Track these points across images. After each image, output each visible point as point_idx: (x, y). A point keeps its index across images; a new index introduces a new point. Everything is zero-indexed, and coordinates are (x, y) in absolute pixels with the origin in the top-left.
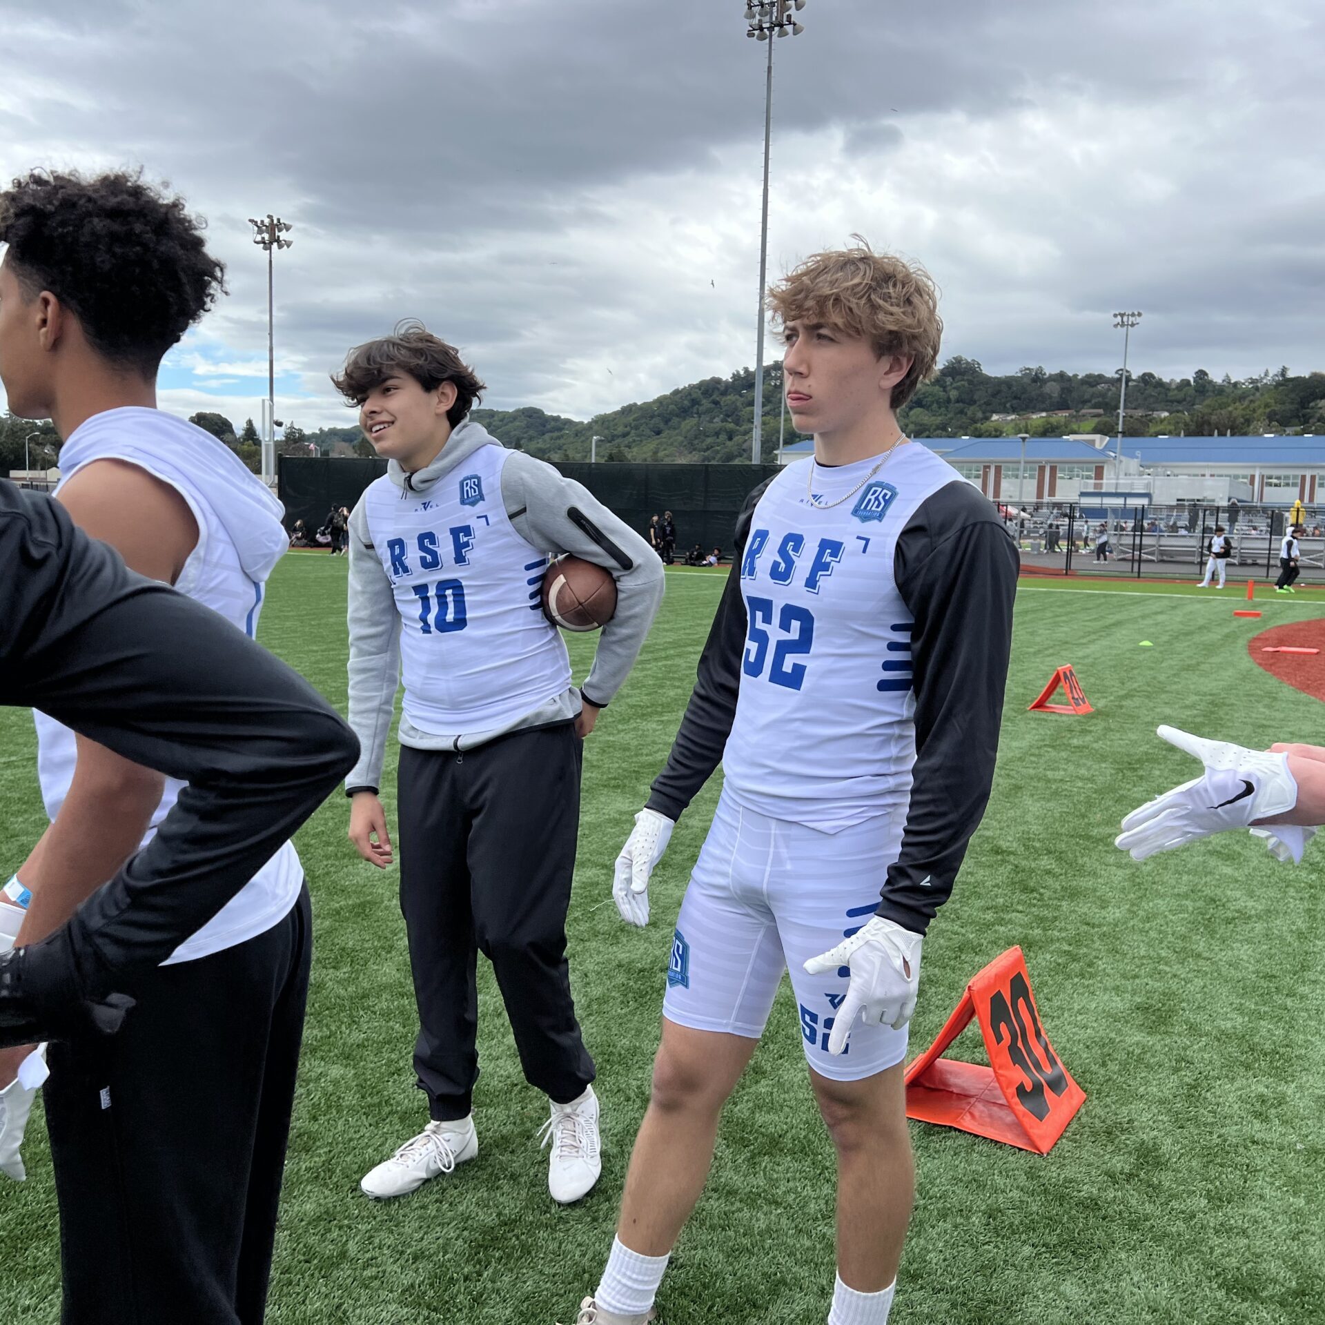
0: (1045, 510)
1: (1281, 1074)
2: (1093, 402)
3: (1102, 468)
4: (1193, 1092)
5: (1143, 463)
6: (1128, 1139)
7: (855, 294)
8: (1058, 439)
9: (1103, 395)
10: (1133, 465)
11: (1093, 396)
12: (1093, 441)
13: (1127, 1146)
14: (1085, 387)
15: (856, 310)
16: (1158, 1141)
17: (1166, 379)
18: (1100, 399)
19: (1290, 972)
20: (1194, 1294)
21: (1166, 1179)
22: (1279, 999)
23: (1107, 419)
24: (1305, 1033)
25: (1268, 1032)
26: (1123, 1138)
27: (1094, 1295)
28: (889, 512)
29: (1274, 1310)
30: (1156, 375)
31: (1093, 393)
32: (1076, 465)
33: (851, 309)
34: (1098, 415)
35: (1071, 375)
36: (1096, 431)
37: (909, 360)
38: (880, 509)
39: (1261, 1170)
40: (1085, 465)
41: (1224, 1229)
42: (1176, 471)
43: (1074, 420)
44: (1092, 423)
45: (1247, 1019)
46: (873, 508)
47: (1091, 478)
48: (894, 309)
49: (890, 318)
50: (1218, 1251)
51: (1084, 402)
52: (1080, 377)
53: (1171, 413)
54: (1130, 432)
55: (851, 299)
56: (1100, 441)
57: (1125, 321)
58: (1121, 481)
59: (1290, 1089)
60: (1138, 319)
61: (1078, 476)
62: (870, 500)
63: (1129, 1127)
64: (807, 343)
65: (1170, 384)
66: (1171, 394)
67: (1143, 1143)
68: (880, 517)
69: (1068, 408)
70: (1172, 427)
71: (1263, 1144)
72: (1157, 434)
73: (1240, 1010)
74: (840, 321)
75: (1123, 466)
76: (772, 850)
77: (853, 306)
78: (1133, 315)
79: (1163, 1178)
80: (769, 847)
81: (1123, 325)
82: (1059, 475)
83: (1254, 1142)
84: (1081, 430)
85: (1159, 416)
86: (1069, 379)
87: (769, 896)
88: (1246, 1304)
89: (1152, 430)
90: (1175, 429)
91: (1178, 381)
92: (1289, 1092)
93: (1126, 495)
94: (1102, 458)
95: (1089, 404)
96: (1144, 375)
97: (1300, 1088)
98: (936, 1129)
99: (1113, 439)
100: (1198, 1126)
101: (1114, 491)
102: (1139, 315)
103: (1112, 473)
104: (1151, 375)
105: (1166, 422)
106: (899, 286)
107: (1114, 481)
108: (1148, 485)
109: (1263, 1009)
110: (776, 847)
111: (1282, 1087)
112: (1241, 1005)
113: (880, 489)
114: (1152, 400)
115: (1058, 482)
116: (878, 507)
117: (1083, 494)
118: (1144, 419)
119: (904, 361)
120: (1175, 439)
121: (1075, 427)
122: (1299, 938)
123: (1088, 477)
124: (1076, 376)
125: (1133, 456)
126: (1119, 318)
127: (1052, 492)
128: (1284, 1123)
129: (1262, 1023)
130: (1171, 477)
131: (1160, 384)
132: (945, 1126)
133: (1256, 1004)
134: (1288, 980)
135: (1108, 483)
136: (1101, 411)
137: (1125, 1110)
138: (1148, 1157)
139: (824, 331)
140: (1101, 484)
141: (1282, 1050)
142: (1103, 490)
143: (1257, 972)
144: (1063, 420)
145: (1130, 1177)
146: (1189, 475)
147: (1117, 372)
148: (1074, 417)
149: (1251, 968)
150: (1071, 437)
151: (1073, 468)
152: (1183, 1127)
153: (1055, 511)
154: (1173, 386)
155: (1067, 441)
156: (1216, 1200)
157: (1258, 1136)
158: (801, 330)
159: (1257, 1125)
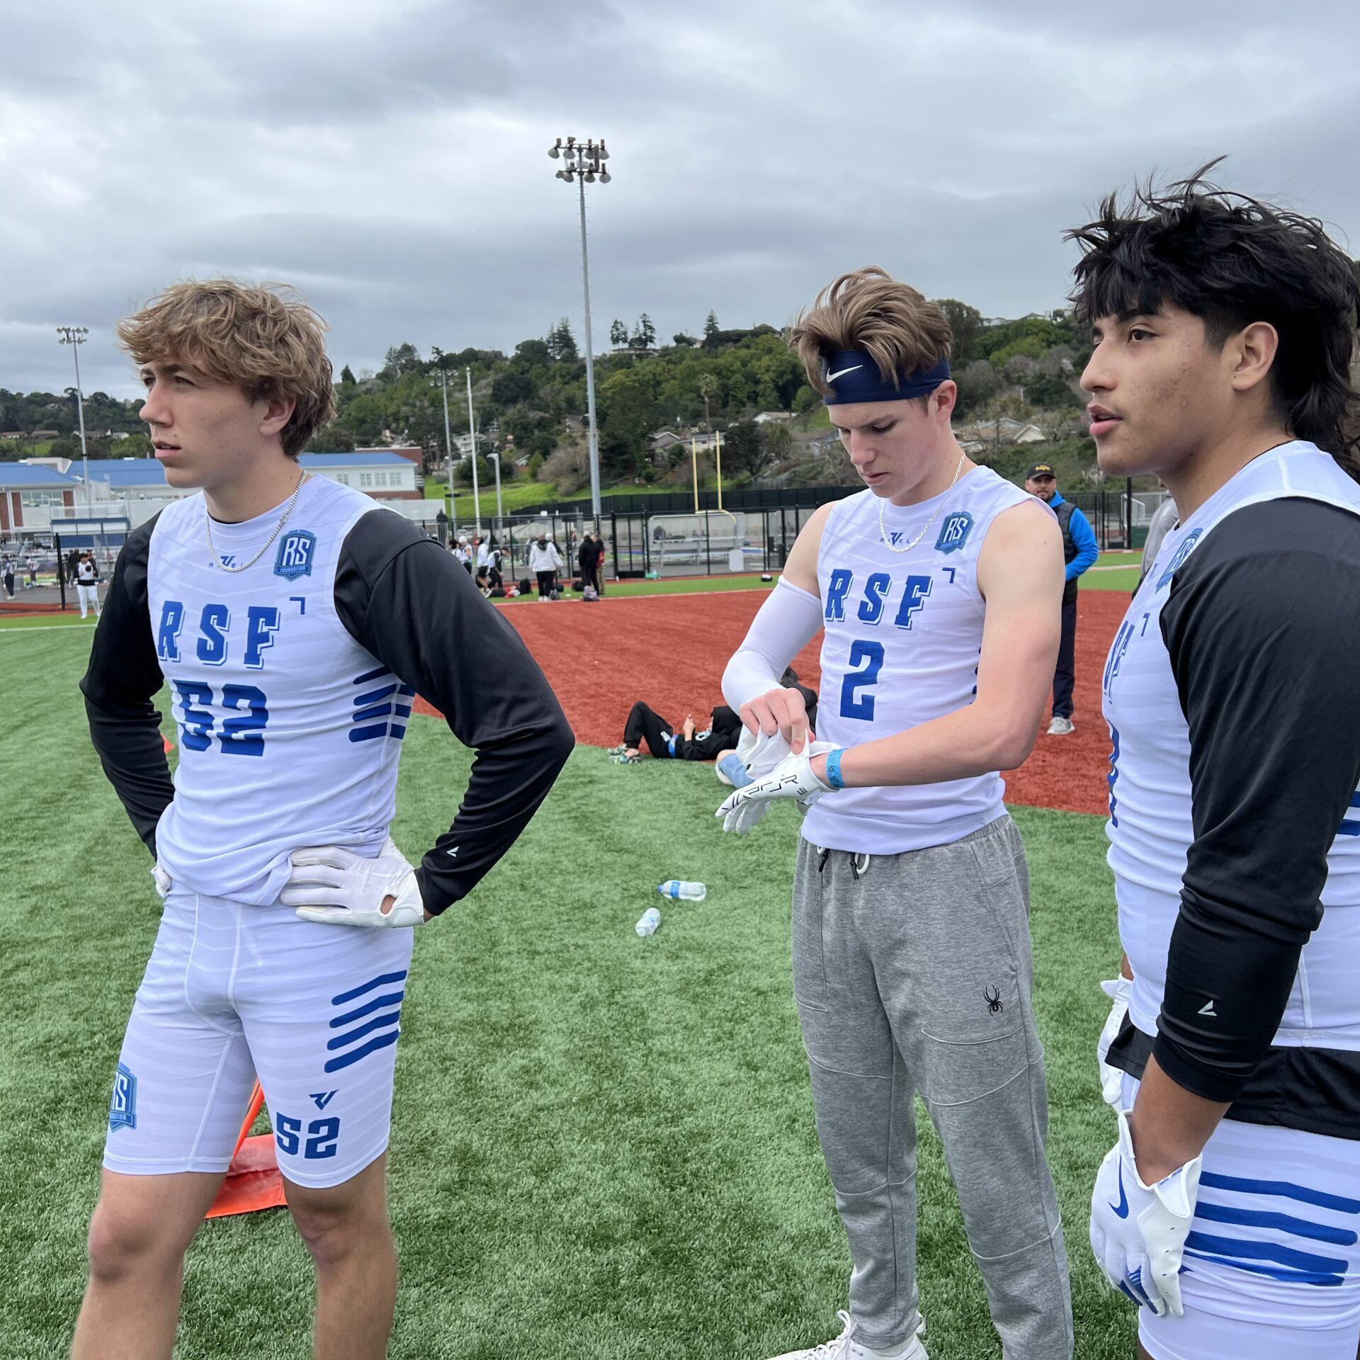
0: (13, 542)
1: (527, 1043)
2: (45, 422)
3: (71, 493)
4: (470, 1085)
5: (114, 487)
6: (440, 1150)
7: (217, 333)
8: (15, 464)
9: (54, 415)
10: (103, 488)
11: (43, 415)
12: (55, 466)
13: (444, 1156)
14: (32, 407)
15: (219, 353)
16: (468, 1141)
17: (120, 400)
18: (52, 420)
19: (485, 950)
20: (568, 1262)
21: (491, 1172)
22: (491, 978)
23: (63, 441)
24: (526, 1001)
25: (498, 1010)
26: (436, 1151)
27: (494, 1304)
28: (314, 563)
29: (633, 1246)
30: (109, 395)
31: (43, 414)
32: (42, 491)
33: (213, 351)
34: (53, 437)
35: (14, 393)
36: (53, 453)
37: (290, 404)
38: (304, 562)
39: (558, 1132)
40: (52, 491)
41: (560, 1196)
42: (150, 494)
43: (26, 442)
44: (48, 446)
45: (475, 1004)
46: (297, 563)
47: (61, 504)
48: (265, 352)
49: (261, 362)
50: (566, 1217)
51: (35, 423)
52: (25, 396)
53: (131, 435)
54: (93, 455)
55: (212, 339)
56: (63, 465)
57: (69, 337)
58: (95, 507)
59: (540, 1053)
60: (85, 336)
61: (46, 503)
62: (289, 554)
63: (434, 1138)
64: (165, 387)
65: (124, 404)
66: (127, 414)
67: (456, 1149)
68: (307, 570)
69: (16, 429)
70: (135, 449)
71: (548, 1109)
72: (120, 457)
73: (467, 998)
74: (200, 363)
75: (93, 490)
76: (237, 947)
77: (215, 347)
78: (78, 331)
79: (489, 1173)
80: (234, 944)
81: (69, 340)
82: (23, 502)
83: (540, 1110)
84: (37, 453)
85: (119, 438)
86: (13, 398)
87: (236, 1001)
88: (611, 1251)
89: (114, 451)
90: (139, 451)
91: (133, 401)
92: (542, 1055)
93: (102, 521)
94: (70, 483)
95: (41, 426)
96: (96, 394)
97: (547, 1049)
98: (262, 1215)
99: (77, 463)
100: (490, 1115)
101: (87, 517)
102: (86, 331)
103: (83, 498)
104: (103, 395)
105: (127, 444)
106: (270, 324)
107: (86, 507)
108: (123, 510)
109: (484, 990)
110: (243, 942)
111: (535, 1054)
112: (465, 992)
113: (296, 539)
114: (108, 421)
115: (24, 510)
116: (301, 559)
117: (55, 522)
118: (103, 441)
119: (286, 405)
120: (142, 461)
121: (29, 449)
122: (476, 919)
123: (58, 504)
124: (20, 394)
125: (103, 480)
126: (64, 334)
127: (19, 521)
128: (553, 1083)
129: (489, 1003)
130: (146, 500)
131: (114, 403)
132: (269, 1209)
133: (476, 988)
134: (488, 959)
135: (81, 507)
136: (55, 433)
137: (424, 1124)
138: (467, 1159)
139: (180, 374)
140: (73, 511)
141: (517, 1021)
142: (77, 517)
143: (460, 960)
144: (14, 442)
145: (462, 1183)
146: (163, 497)
147: (66, 391)
148: (25, 439)
149: (455, 958)
150: (29, 461)
151: (38, 492)
152: (479, 1120)
153: (26, 542)
154: (128, 406)
155: (25, 465)
156: (541, 1172)
157: (541, 1103)
158: (156, 375)
159: (535, 1094)
